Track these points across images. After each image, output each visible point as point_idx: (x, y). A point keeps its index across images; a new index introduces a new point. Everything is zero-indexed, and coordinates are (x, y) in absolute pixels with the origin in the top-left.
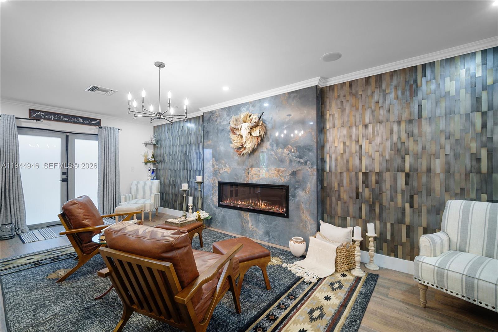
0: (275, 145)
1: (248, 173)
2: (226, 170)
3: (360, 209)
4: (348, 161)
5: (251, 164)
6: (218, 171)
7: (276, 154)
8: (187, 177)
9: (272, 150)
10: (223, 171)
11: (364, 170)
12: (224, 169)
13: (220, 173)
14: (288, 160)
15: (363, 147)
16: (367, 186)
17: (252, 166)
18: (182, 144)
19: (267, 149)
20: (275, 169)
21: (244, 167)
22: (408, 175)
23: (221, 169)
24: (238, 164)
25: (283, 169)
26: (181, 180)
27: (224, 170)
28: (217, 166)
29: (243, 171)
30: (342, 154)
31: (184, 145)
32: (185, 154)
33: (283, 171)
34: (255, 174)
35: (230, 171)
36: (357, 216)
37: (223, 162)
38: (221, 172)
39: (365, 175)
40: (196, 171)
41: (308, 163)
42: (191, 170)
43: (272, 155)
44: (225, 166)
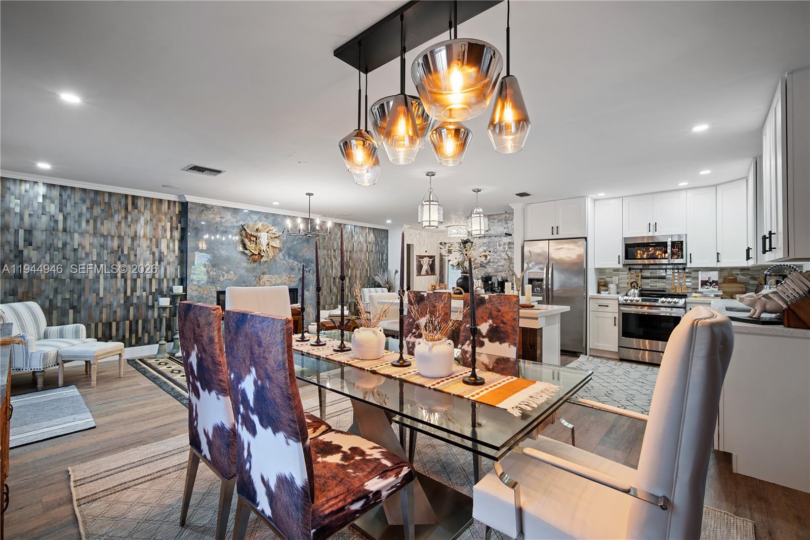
0: (287, 256)
1: (260, 280)
2: (229, 277)
3: (332, 299)
4: (326, 271)
5: (262, 271)
6: (216, 278)
7: (288, 263)
8: (122, 290)
9: (285, 260)
10: (224, 279)
11: (333, 276)
12: (226, 275)
13: (219, 280)
14: (297, 269)
15: (333, 262)
16: (335, 285)
17: (264, 273)
18: (106, 233)
19: (279, 258)
20: (287, 276)
21: (254, 274)
22: (349, 278)
23: (222, 277)
24: (247, 270)
25: (293, 276)
26: (101, 295)
27: (226, 277)
28: (215, 273)
29: (254, 278)
30: (324, 266)
31: (113, 237)
32: (117, 251)
33: (293, 277)
34: (267, 281)
35: (235, 278)
36: (330, 303)
37: (225, 268)
38: (221, 279)
39: (334, 278)
40: (151, 280)
41: (311, 271)
42: (135, 277)
43: (284, 264)
44: (228, 272)
